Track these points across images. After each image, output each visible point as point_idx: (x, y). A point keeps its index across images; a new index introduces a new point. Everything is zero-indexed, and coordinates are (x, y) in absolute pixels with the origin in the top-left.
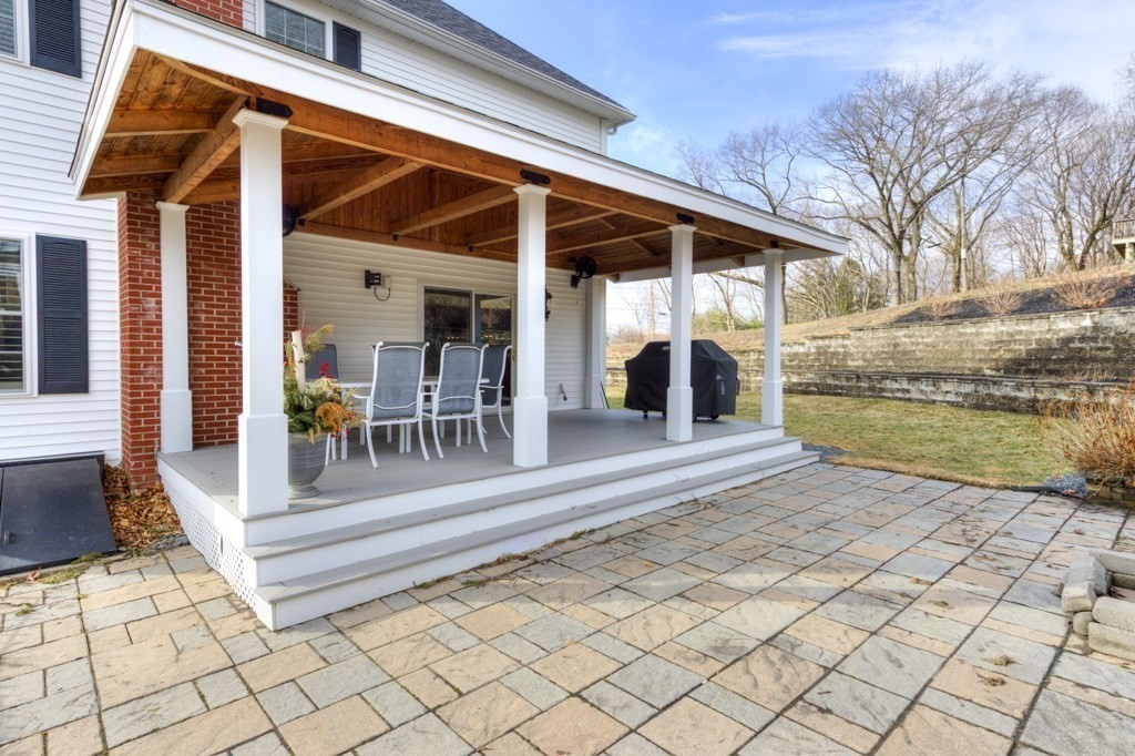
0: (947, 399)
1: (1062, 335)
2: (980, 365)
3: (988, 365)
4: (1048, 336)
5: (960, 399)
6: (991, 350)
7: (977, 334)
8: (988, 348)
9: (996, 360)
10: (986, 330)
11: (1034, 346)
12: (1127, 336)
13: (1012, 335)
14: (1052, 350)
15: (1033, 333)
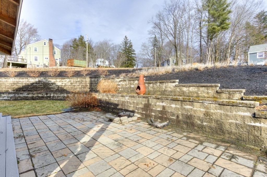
0: (4, 99)
1: (31, 82)
2: (8, 89)
3: (11, 89)
4: (28, 83)
5: (9, 98)
6: (11, 86)
7: (6, 81)
8: (10, 85)
9: (13, 88)
10: (9, 80)
11: (24, 85)
12: (46, 83)
13: (18, 82)
14: (29, 86)
15: (24, 82)
